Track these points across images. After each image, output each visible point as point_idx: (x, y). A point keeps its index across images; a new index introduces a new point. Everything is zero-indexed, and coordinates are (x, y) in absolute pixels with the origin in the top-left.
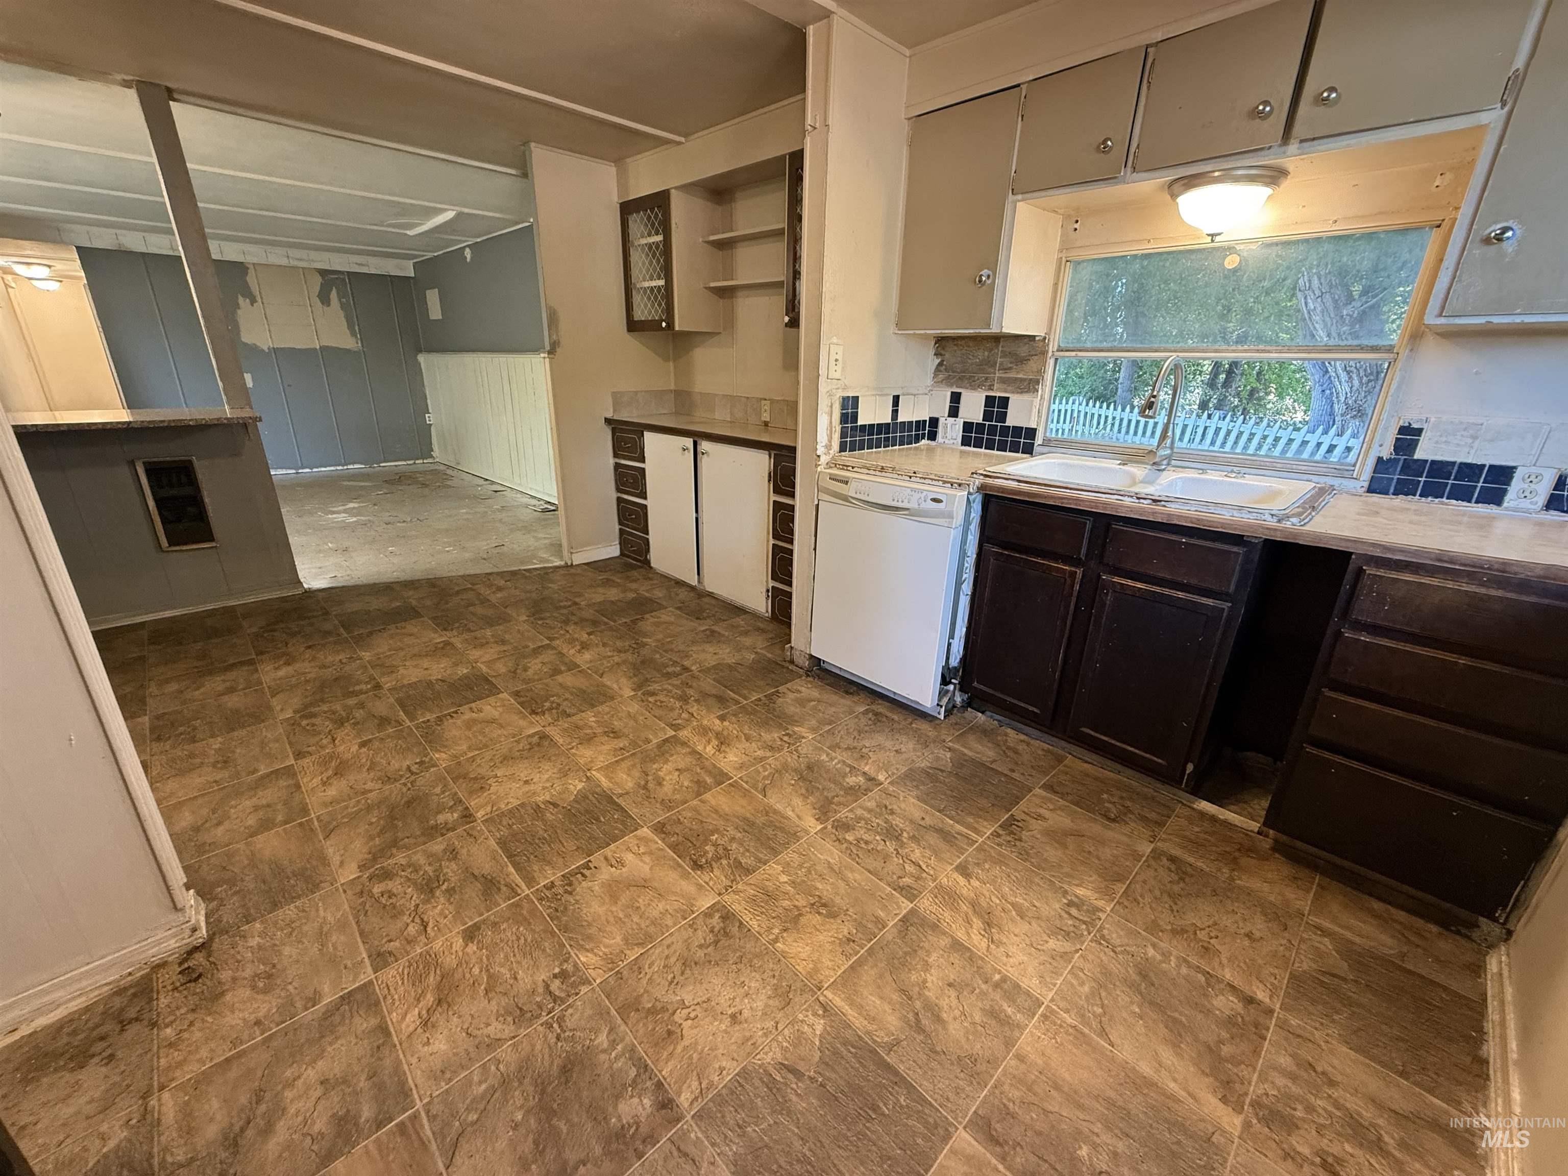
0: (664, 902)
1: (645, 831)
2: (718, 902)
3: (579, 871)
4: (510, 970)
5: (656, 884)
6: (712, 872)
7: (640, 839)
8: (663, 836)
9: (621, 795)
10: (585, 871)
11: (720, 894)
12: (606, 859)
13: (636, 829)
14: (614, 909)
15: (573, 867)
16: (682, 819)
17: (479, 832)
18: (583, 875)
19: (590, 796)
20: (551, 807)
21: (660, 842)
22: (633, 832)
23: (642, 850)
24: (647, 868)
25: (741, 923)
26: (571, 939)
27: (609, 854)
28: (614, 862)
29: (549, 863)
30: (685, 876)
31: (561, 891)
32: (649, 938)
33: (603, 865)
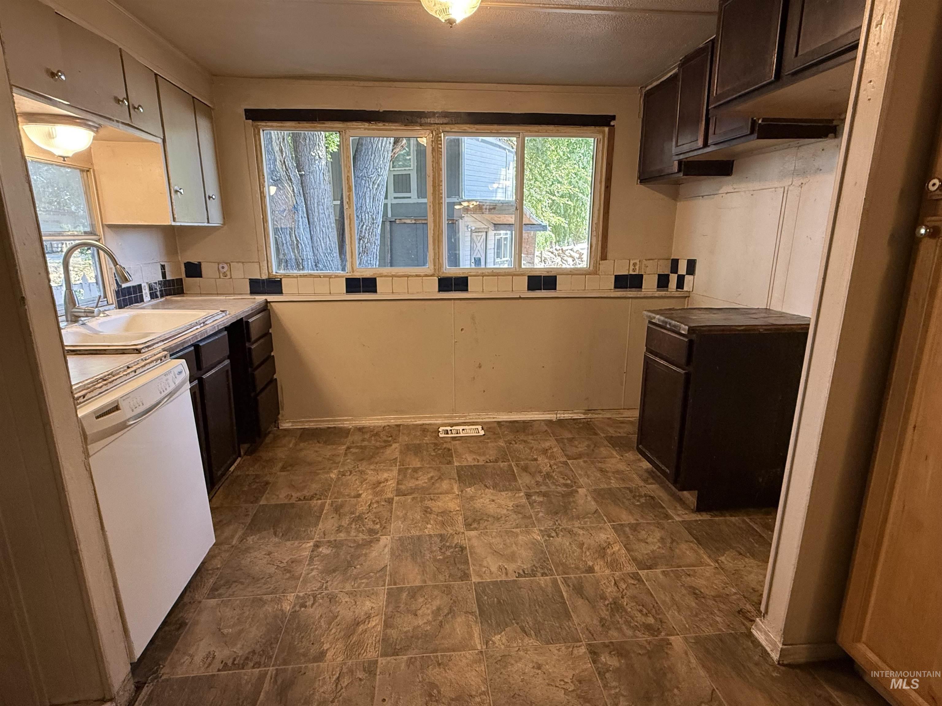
0: (491, 541)
1: (475, 579)
2: (467, 531)
3: (525, 575)
4: (572, 547)
5: (490, 551)
6: (458, 543)
7: (480, 576)
8: (467, 571)
9: (472, 613)
10: (521, 572)
11: (463, 533)
12: (507, 574)
13: (479, 583)
14: (516, 549)
15: (527, 579)
16: (447, 576)
17: (584, 633)
18: (524, 572)
19: (494, 623)
20: (526, 629)
21: (471, 569)
22: (482, 582)
23: (484, 569)
24: (489, 559)
25: (465, 521)
26: (542, 547)
27: (504, 575)
28: (504, 570)
29: (541, 588)
30: (472, 547)
31: (539, 569)
32: (507, 532)
33: (510, 571)
